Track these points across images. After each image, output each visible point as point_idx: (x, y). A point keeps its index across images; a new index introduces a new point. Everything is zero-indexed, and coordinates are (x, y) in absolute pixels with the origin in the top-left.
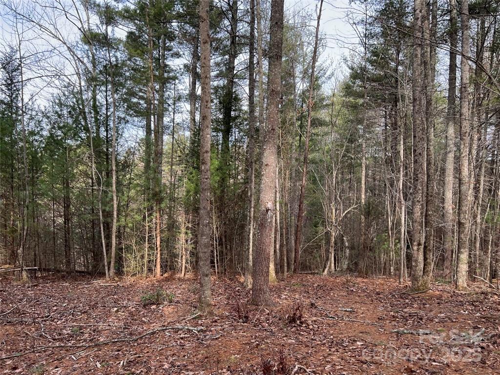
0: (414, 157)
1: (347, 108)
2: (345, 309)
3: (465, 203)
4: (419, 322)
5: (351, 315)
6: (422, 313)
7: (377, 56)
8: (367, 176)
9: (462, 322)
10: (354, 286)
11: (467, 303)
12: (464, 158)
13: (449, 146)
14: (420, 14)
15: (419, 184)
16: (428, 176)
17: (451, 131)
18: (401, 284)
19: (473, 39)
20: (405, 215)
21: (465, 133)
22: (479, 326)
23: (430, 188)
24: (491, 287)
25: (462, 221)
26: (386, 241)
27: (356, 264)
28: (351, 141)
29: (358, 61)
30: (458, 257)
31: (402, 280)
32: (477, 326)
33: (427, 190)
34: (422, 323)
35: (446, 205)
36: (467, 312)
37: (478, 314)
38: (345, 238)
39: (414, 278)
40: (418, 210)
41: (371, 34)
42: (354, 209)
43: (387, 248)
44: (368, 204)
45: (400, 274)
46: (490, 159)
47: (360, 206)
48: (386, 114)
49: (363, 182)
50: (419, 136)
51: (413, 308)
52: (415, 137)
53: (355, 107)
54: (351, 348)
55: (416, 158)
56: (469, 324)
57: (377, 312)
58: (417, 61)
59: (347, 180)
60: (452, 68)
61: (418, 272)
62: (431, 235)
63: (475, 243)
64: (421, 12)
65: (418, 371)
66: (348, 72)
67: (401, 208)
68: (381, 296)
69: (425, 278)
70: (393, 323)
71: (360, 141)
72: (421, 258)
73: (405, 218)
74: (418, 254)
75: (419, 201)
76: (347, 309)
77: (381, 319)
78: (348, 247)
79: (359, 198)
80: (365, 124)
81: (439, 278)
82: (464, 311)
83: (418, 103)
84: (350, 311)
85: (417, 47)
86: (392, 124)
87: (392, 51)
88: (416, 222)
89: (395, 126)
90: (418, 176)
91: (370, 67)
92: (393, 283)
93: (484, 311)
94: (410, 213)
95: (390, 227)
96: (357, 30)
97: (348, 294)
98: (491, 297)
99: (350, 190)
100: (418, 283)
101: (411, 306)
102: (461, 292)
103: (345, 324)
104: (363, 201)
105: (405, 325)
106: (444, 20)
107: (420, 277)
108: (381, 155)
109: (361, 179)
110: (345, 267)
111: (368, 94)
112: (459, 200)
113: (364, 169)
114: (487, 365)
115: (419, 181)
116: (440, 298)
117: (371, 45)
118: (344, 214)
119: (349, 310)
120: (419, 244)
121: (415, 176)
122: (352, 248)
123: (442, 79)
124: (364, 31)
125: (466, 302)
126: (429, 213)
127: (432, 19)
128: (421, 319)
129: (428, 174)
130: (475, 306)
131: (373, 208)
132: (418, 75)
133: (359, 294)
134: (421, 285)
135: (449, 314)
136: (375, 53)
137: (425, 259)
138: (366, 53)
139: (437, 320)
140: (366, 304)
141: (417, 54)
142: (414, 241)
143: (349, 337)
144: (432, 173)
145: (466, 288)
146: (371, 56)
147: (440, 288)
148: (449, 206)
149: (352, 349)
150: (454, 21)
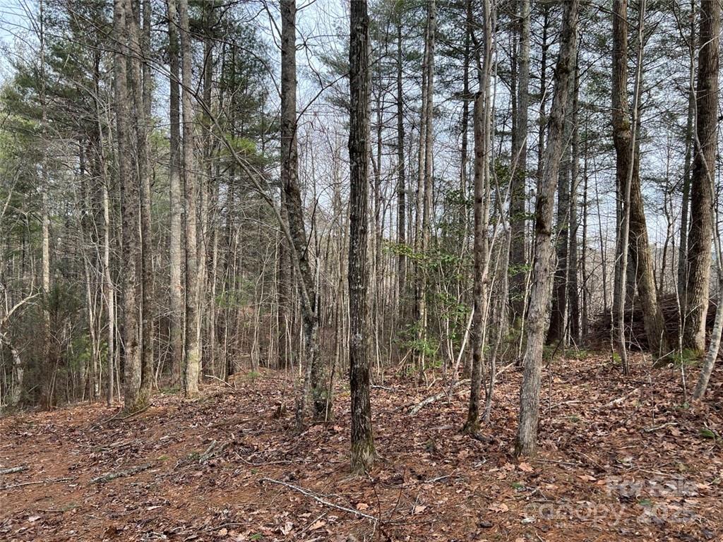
0: (123, 218)
1: (11, 131)
2: (10, 470)
3: (193, 281)
4: (133, 456)
5: (21, 477)
6: (138, 441)
7: (64, 56)
8: (52, 246)
9: (190, 440)
10: (30, 427)
11: (198, 413)
12: (190, 223)
13: (174, 205)
14: (123, 10)
15: (131, 258)
16: (145, 246)
17: (176, 185)
18: (110, 408)
19: (200, 67)
20: (114, 304)
21: (191, 189)
22: (209, 439)
23: (147, 263)
24: (227, 386)
25: (191, 306)
26: (87, 345)
27: (38, 391)
28: (22, 188)
29: (29, 57)
30: (187, 353)
31: (112, 401)
32: (208, 440)
33: (144, 266)
34: (138, 456)
35: (172, 286)
36: (197, 425)
37: (210, 424)
38: (14, 352)
39: (129, 395)
40: (130, 294)
41: (50, 19)
42: (32, 300)
43: (90, 357)
44: (56, 292)
45: (109, 392)
46: (225, 225)
47: (42, 296)
48: (82, 151)
49: (46, 256)
50: (128, 189)
51: (126, 438)
52: (123, 188)
53: (26, 132)
54: (17, 531)
55: (126, 219)
56: (198, 439)
57: (68, 460)
58: (122, 78)
59: (17, 253)
60: (174, 100)
61: (134, 384)
62: (150, 330)
63: (210, 333)
64: (124, 7)
65: (126, 528)
66: (12, 73)
67: (108, 294)
68: (77, 433)
69: (144, 391)
70: (94, 469)
71: (38, 189)
72: (137, 364)
73: (114, 308)
74: (133, 359)
75: (131, 283)
76: (14, 469)
77: (74, 468)
78: (22, 366)
79: (39, 283)
80: (45, 162)
81: (165, 388)
82: (194, 425)
83: (125, 139)
84: (20, 472)
85: (121, 57)
86: (92, 167)
87: (87, 55)
88: (128, 312)
89: (97, 171)
90: (130, 245)
91: (51, 72)
92: (99, 408)
93: (217, 417)
94: (120, 300)
95: (92, 324)
96: (25, 6)
97: (17, 443)
98: (226, 398)
99: (23, 271)
100: (134, 400)
101: (124, 436)
102: (192, 400)
103: (8, 494)
104: (46, 287)
105: (112, 466)
106: (161, 31)
107: (136, 391)
108: (78, 214)
109: (41, 250)
110: (16, 398)
111: (49, 113)
112: (187, 278)
113: (46, 234)
114: (216, 486)
115: (132, 253)
116: (164, 414)
117: (51, 37)
118: (11, 312)
119: (18, 469)
120: (134, 344)
121: (124, 246)
122: (28, 366)
123: (162, 112)
124: (39, 12)
125: (196, 412)
126: (147, 298)
127: (144, 24)
128: (136, 451)
129: (143, 243)
130: (208, 414)
131: (64, 297)
132: (124, 99)
133: (37, 439)
134: (138, 403)
135: (174, 433)
136: (58, 51)
137: (144, 364)
138: (42, 48)
139: (157, 446)
140: (50, 451)
141: (121, 68)
142: (127, 341)
143: (15, 514)
144: (149, 242)
145: (197, 393)
146: (52, 54)
147: (166, 400)
148: (176, 288)
149: (19, 532)
150: (173, 35)
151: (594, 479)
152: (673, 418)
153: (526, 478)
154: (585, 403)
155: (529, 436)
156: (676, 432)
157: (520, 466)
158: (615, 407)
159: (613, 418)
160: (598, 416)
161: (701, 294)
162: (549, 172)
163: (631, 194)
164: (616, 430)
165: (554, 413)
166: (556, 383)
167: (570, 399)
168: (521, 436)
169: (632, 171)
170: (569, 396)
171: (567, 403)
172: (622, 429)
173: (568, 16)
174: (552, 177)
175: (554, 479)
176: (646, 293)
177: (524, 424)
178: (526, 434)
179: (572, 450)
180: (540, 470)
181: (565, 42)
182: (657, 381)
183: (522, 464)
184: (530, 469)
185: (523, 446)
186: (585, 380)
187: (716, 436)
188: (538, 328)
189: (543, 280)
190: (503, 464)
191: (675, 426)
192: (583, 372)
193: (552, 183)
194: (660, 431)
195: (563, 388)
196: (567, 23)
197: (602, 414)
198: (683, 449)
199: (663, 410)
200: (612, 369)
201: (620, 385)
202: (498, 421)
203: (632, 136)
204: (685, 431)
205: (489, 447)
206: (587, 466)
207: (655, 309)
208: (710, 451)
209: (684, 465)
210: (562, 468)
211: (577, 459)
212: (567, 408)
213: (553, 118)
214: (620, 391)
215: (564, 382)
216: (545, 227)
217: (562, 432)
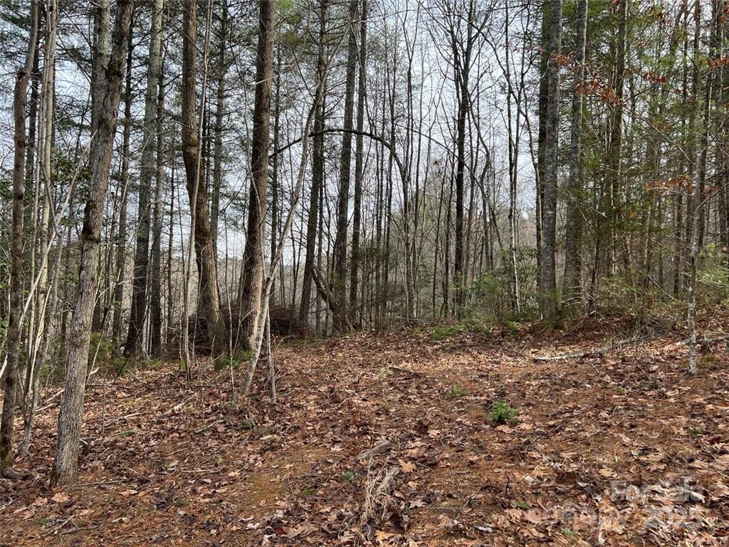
151: (136, 492)
152: (221, 416)
153: (58, 510)
154: (145, 414)
155: (67, 462)
156: (221, 429)
157: (53, 499)
158: (174, 413)
159: (169, 425)
160: (155, 426)
161: (255, 301)
162: (98, 175)
163: (196, 207)
164: (168, 437)
165: (108, 431)
166: (120, 398)
167: (130, 413)
168: (57, 464)
169: (197, 186)
170: (130, 409)
171: (126, 417)
172: (175, 434)
173: (121, 18)
174: (102, 181)
175: (91, 503)
176: (210, 302)
177: (62, 449)
178: (64, 460)
179: (119, 466)
180: (77, 497)
181: (117, 44)
182: (215, 383)
183: (56, 495)
184: (66, 499)
185: (59, 474)
186: (149, 390)
187: (253, 426)
188: (83, 342)
189: (90, 290)
190: (34, 500)
191: (221, 423)
192: (150, 382)
193: (101, 187)
194: (208, 430)
195: (126, 402)
196: (120, 25)
197: (159, 422)
198: (225, 443)
199: (215, 409)
200: (179, 377)
201: (181, 392)
202: (39, 451)
203: (198, 153)
204: (228, 427)
205: (20, 484)
206: (131, 480)
207: (217, 316)
208: (246, 441)
209: (223, 458)
210: (104, 489)
211: (122, 475)
212: (125, 423)
213: (103, 120)
214: (181, 397)
215: (129, 395)
216: (92, 234)
217: (113, 449)
